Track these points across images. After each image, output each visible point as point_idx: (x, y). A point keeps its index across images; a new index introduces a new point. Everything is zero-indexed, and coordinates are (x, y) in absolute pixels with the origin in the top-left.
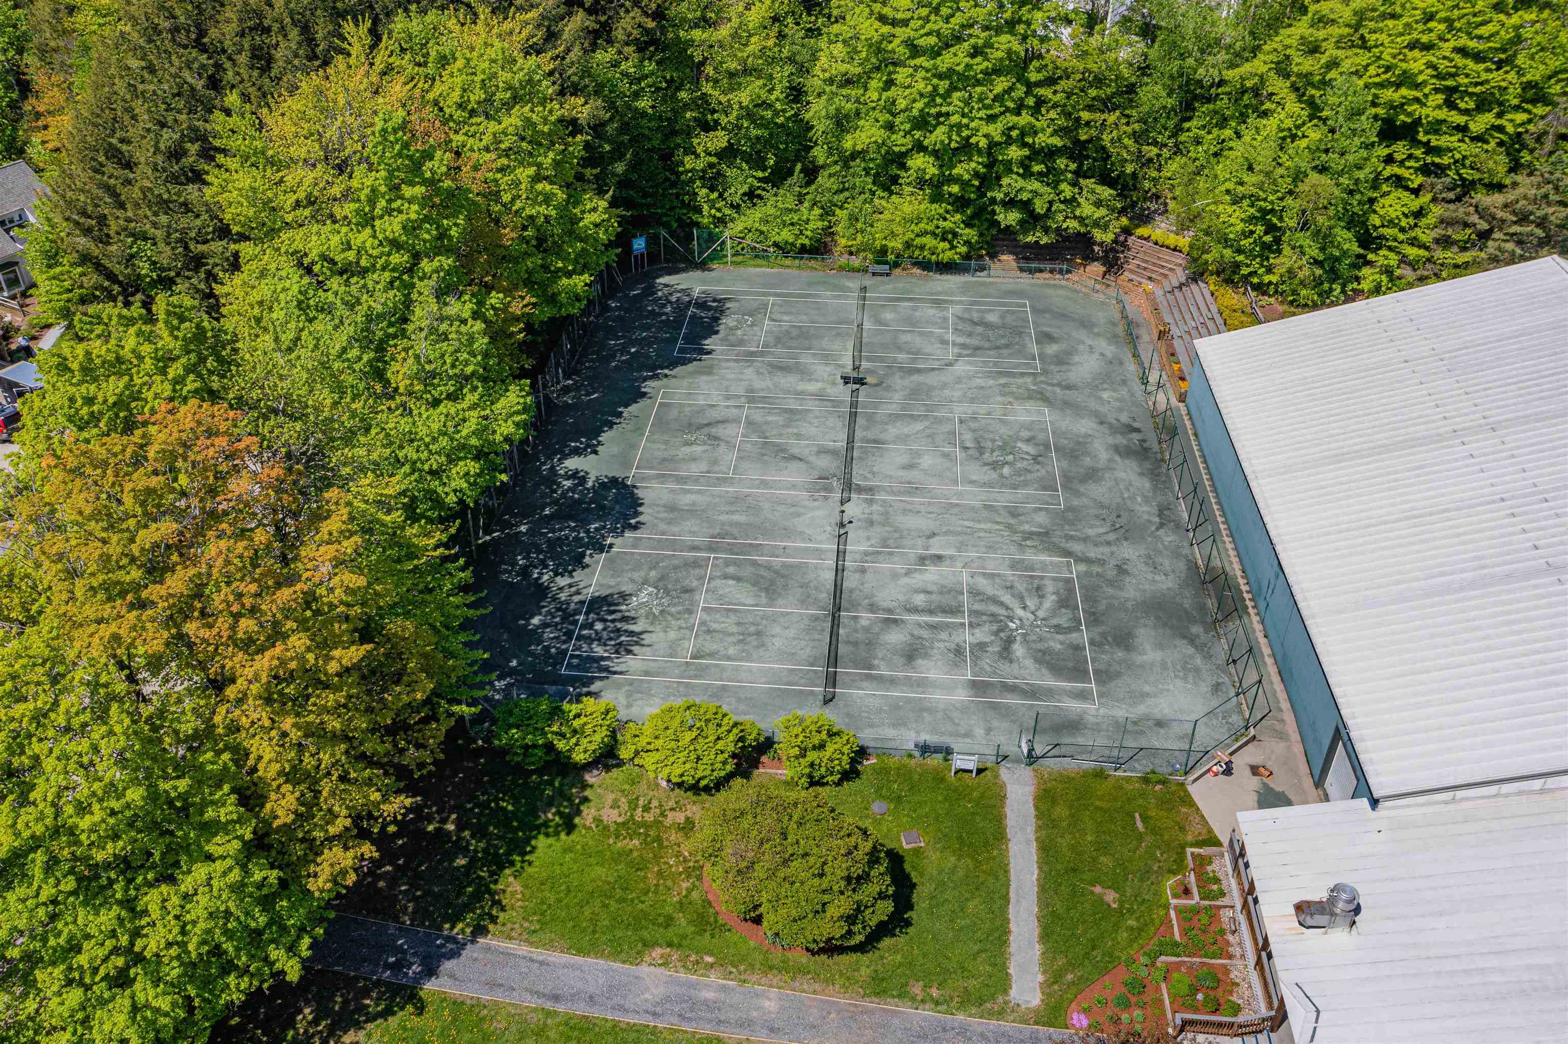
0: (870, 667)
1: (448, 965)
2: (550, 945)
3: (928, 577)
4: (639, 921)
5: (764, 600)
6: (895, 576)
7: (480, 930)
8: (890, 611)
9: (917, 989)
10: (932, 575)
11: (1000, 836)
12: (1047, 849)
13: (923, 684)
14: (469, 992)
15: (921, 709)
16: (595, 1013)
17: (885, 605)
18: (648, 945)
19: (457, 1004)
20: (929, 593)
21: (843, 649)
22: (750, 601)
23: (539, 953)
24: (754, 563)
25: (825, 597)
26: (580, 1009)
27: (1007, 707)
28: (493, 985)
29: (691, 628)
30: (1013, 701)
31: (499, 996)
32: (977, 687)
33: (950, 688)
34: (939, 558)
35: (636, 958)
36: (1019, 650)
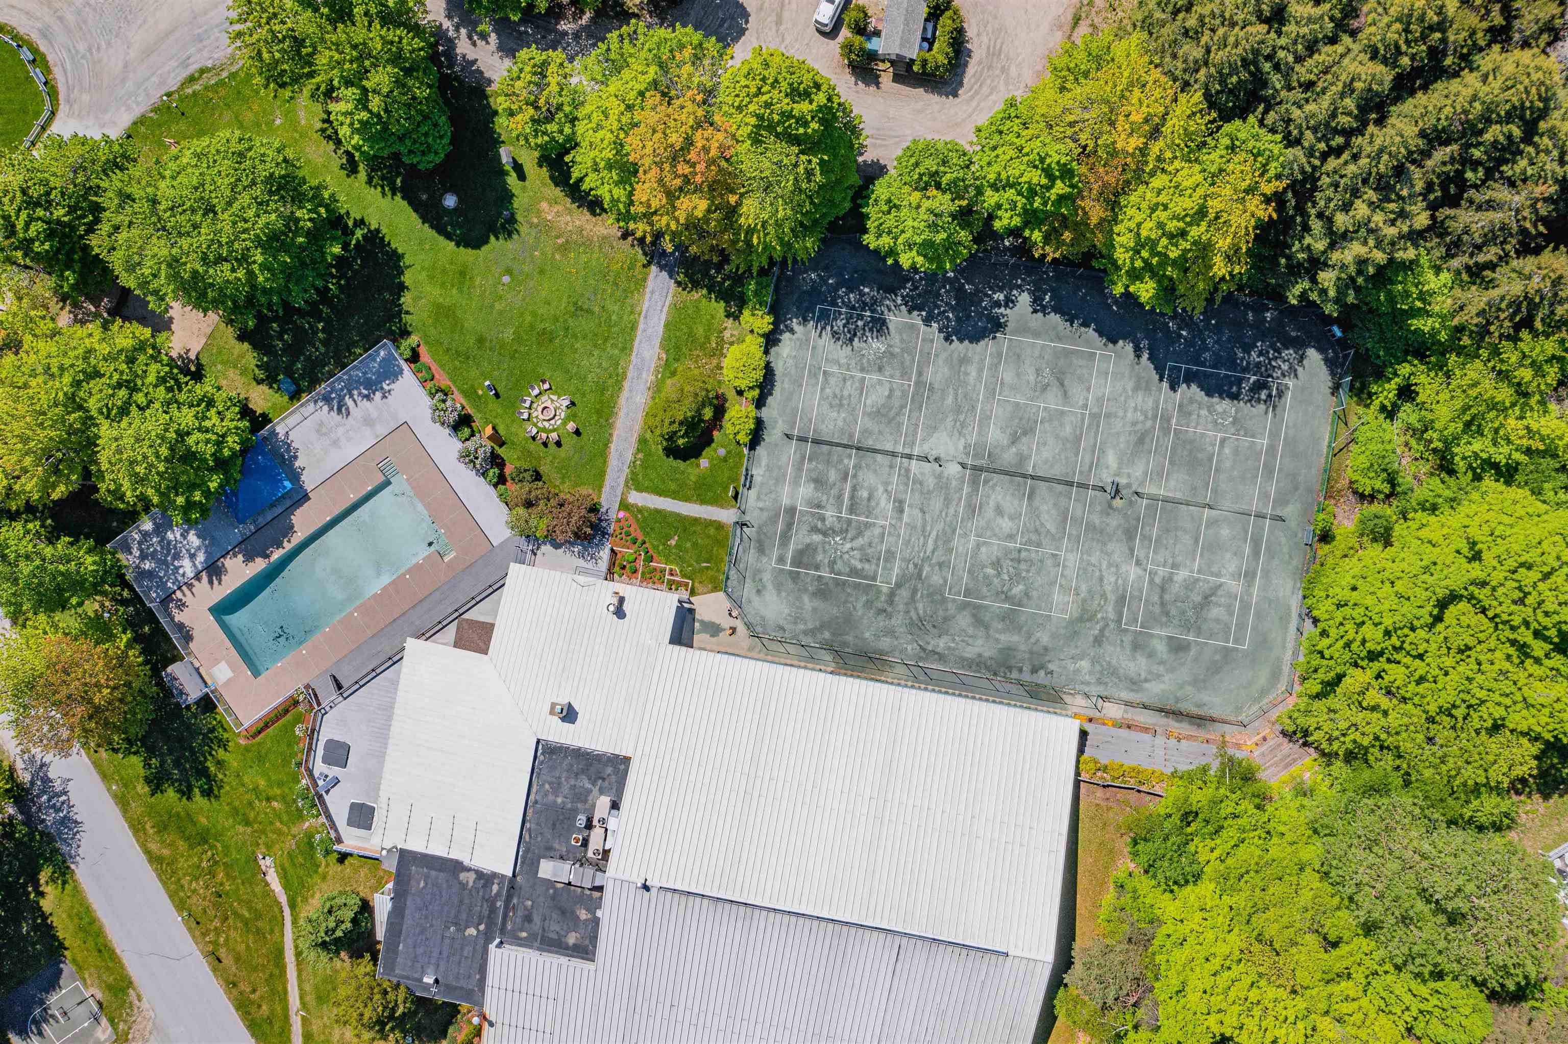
0: (810, 460)
1: (664, 274)
2: (668, 313)
3: (883, 503)
4: (678, 348)
5: (868, 410)
6: (886, 483)
7: (679, 284)
8: (855, 476)
9: (640, 456)
10: (885, 505)
11: (703, 501)
12: (696, 521)
13: (796, 483)
14: (650, 284)
15: (779, 480)
16: (639, 332)
17: (860, 474)
18: (667, 352)
19: (645, 280)
20: (869, 500)
21: (825, 448)
22: (869, 402)
23: (666, 309)
24: (903, 407)
25: (869, 443)
26: (641, 326)
27: (776, 522)
28: (652, 292)
29: (848, 369)
30: (780, 526)
31: (647, 297)
32: (792, 511)
33: (792, 496)
34: (902, 511)
35: (662, 347)
36: (817, 538)
